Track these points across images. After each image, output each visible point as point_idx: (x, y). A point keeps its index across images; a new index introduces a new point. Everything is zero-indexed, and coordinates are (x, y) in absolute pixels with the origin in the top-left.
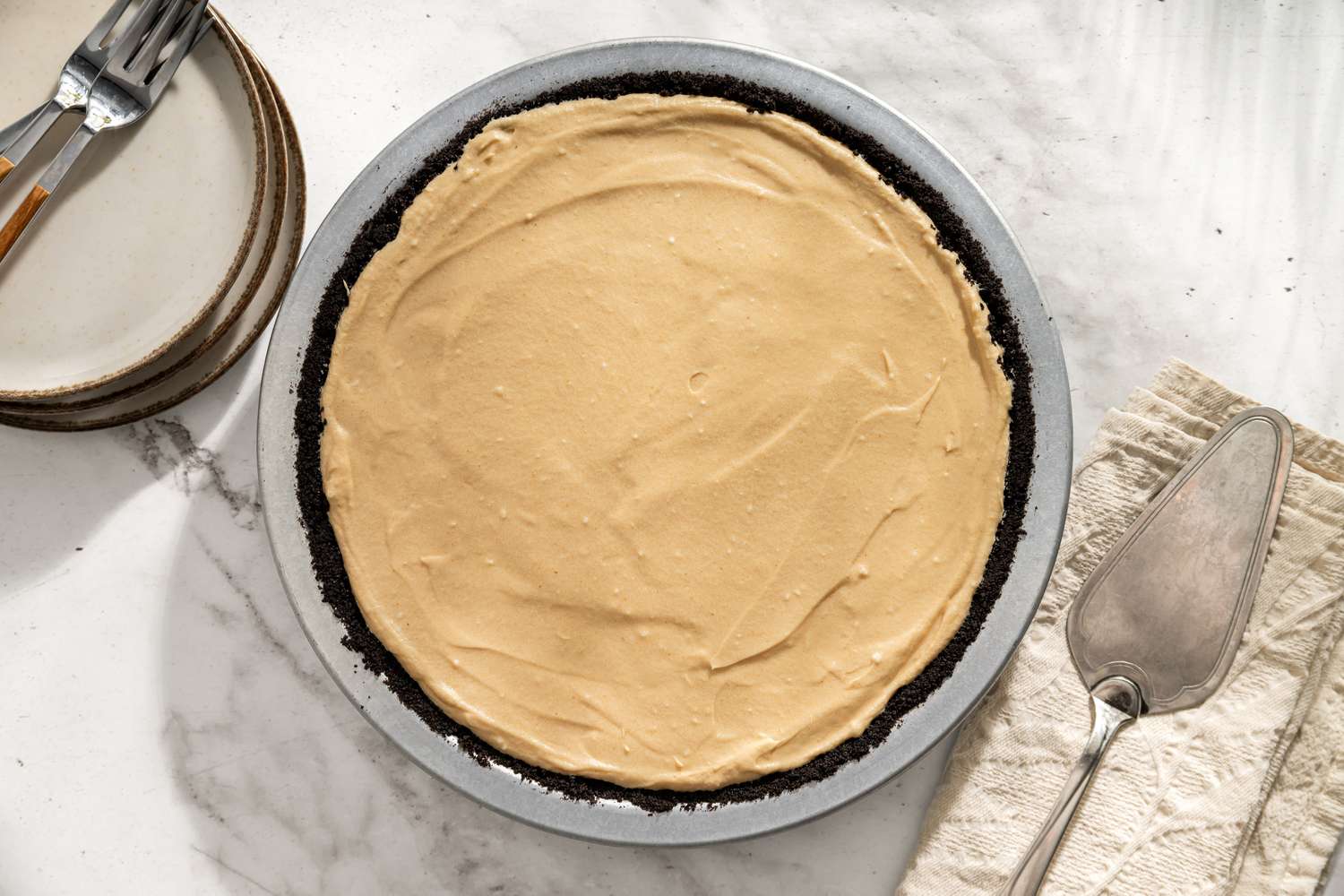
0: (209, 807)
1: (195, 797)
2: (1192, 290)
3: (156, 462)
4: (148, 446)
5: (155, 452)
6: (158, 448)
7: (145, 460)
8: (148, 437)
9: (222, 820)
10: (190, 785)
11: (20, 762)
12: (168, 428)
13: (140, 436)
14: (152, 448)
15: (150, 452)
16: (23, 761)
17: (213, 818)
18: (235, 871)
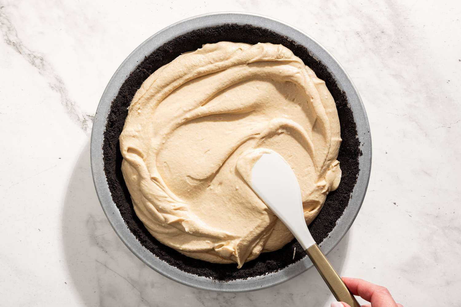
0: (102, 247)
1: (98, 244)
2: (449, 81)
3: (86, 129)
4: (84, 124)
5: (86, 126)
6: (87, 125)
7: (83, 128)
8: (84, 121)
9: (106, 252)
10: (96, 240)
11: (39, 230)
12: (90, 118)
13: (81, 120)
14: (85, 124)
15: (84, 126)
16: (40, 229)
17: (103, 251)
18: (110, 269)
